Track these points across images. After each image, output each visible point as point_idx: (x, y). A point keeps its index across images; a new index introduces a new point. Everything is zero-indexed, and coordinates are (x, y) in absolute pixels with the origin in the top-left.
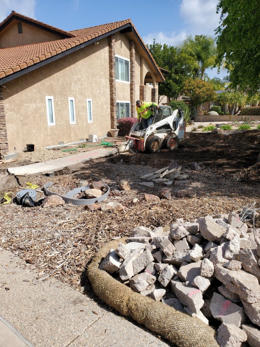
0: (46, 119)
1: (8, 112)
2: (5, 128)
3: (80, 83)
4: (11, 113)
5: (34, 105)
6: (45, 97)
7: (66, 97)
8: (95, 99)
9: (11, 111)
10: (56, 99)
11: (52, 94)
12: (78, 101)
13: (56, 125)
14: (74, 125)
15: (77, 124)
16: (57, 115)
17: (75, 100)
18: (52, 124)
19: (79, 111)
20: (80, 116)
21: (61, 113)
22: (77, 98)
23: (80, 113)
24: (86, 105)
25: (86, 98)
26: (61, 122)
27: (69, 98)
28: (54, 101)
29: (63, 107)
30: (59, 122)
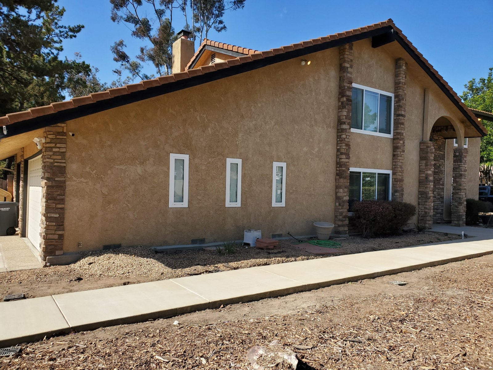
2: (60, 206)
3: (259, 133)
5: (139, 170)
6: (168, 156)
7: (222, 157)
8: (296, 163)
10: (196, 160)
11: (186, 150)
12: (250, 166)
13: (189, 207)
14: (236, 209)
15: (243, 208)
16: (195, 189)
17: (243, 164)
18: (179, 205)
19: (251, 183)
20: (253, 193)
21: (206, 186)
22: (248, 161)
23: (255, 188)
24: (270, 174)
25: (272, 161)
26: (203, 202)
27: (228, 159)
28: (190, 163)
29: (211, 174)
30: (197, 202)
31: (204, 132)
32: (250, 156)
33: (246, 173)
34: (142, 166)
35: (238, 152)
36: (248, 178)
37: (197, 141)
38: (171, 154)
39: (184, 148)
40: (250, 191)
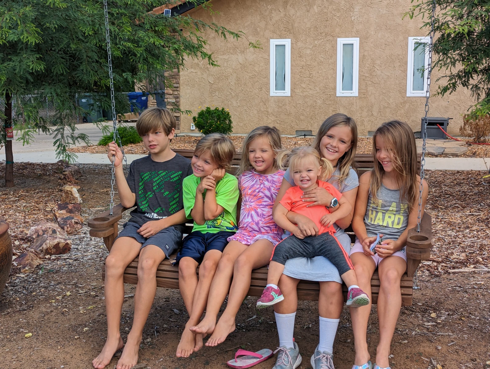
0: (268, 84)
1: (186, 69)
2: (176, 93)
4: (192, 70)
5: (241, 58)
6: (268, 42)
7: (331, 38)
9: (192, 68)
10: (300, 44)
11: (288, 34)
12: (372, 45)
13: (291, 96)
14: (351, 99)
15: (361, 98)
16: (299, 77)
17: (361, 43)
18: (280, 93)
19: (373, 68)
20: (377, 79)
21: (311, 73)
22: (368, 39)
23: (379, 73)
24: (404, 53)
25: (407, 36)
26: (308, 90)
27: (339, 40)
28: (292, 48)
29: (317, 59)
30: (301, 90)
31: (308, 11)
32: (372, 33)
33: (366, 54)
34: (243, 55)
35: (354, 30)
36: (369, 60)
37: (300, 23)
38: (271, 40)
39: (286, 32)
40: (371, 77)
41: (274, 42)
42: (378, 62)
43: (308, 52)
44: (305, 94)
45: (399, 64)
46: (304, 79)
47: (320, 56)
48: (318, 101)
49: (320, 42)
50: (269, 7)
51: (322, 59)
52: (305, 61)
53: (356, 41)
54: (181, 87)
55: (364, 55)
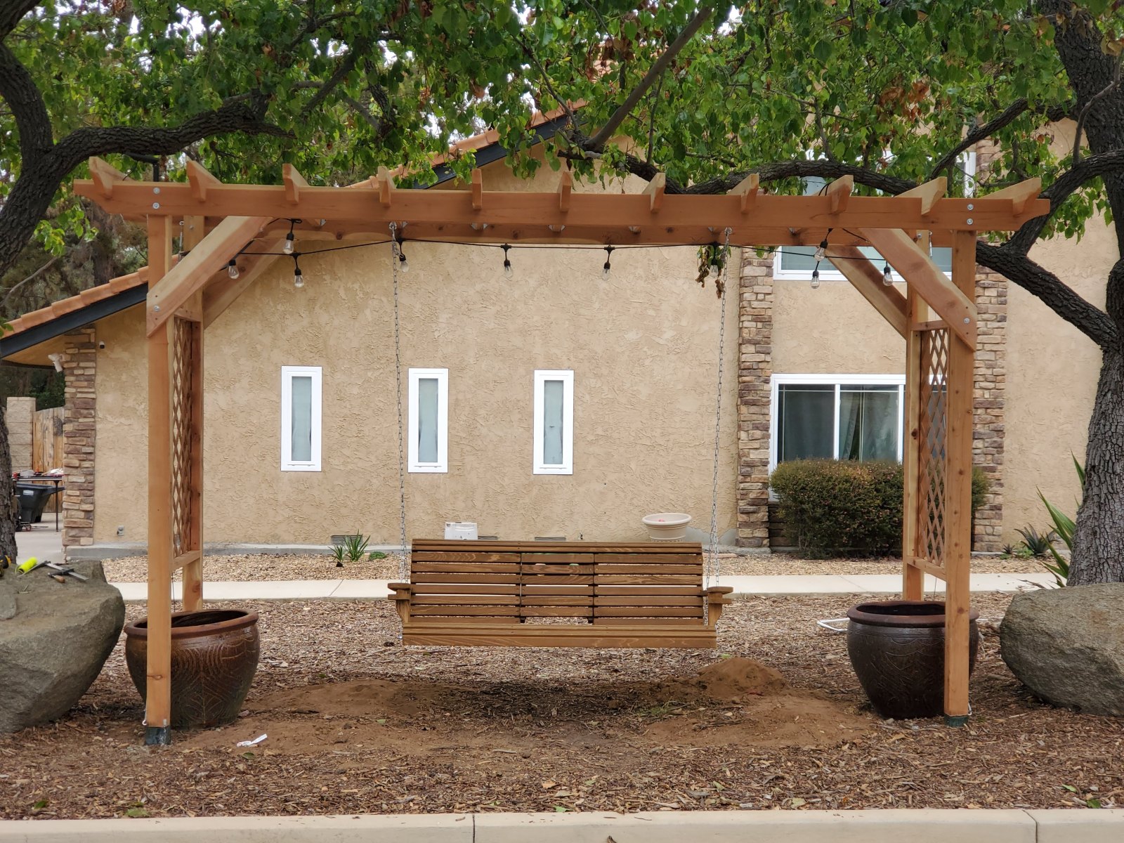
0: (277, 448)
1: (109, 418)
2: (86, 464)
3: (494, 309)
4: (123, 420)
6: (279, 371)
9: (121, 415)
10: (338, 376)
11: (317, 358)
13: (323, 471)
14: (436, 477)
15: (453, 475)
16: (337, 435)
17: (451, 379)
18: (301, 466)
19: (475, 422)
20: (480, 443)
21: (360, 429)
22: (465, 372)
23: (484, 431)
24: (527, 397)
25: (532, 368)
26: (356, 460)
27: (411, 371)
28: (324, 383)
29: (372, 405)
30: (342, 461)
31: (354, 318)
34: (227, 393)
35: (440, 354)
36: (467, 408)
37: (339, 338)
38: (283, 368)
39: (312, 355)
40: (471, 438)
41: (288, 373)
42: (482, 412)
43: (355, 391)
44: (350, 467)
45: (519, 416)
46: (349, 440)
47: (377, 399)
48: (374, 481)
49: (377, 373)
50: (279, 307)
51: (381, 405)
52: (348, 406)
53: (442, 375)
54: (98, 453)
55: (457, 399)
